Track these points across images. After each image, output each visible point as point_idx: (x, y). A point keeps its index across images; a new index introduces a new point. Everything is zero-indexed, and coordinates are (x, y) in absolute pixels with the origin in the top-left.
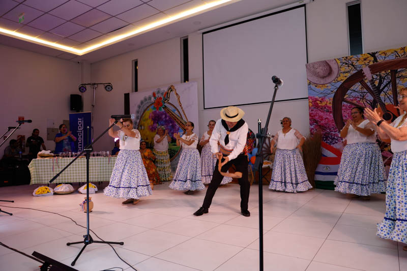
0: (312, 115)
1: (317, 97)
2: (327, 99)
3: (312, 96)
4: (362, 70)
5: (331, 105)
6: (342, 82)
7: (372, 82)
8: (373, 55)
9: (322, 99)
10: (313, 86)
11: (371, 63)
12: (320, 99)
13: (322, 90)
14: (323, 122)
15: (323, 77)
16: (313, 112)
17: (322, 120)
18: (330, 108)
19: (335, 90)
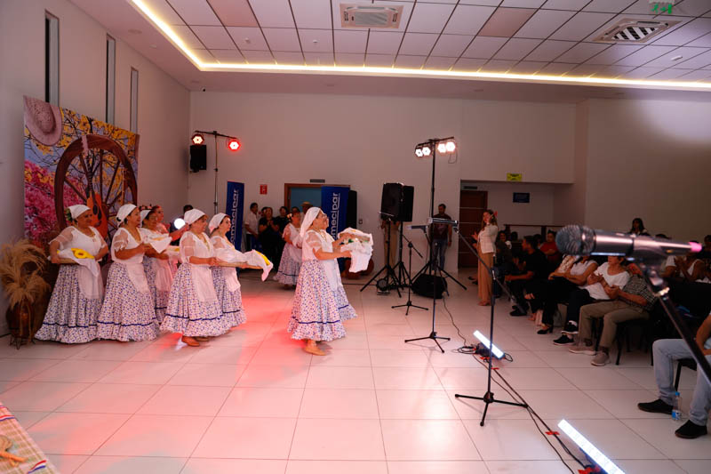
0: (32, 198)
1: (38, 165)
2: (50, 174)
3: (33, 162)
4: (81, 139)
5: (53, 184)
6: (65, 148)
7: (88, 157)
8: (90, 121)
9: (44, 172)
10: (34, 144)
11: (88, 133)
12: (41, 171)
13: (44, 154)
14: (44, 212)
15: (47, 133)
16: (33, 192)
17: (43, 208)
18: (51, 188)
19: (58, 161)
